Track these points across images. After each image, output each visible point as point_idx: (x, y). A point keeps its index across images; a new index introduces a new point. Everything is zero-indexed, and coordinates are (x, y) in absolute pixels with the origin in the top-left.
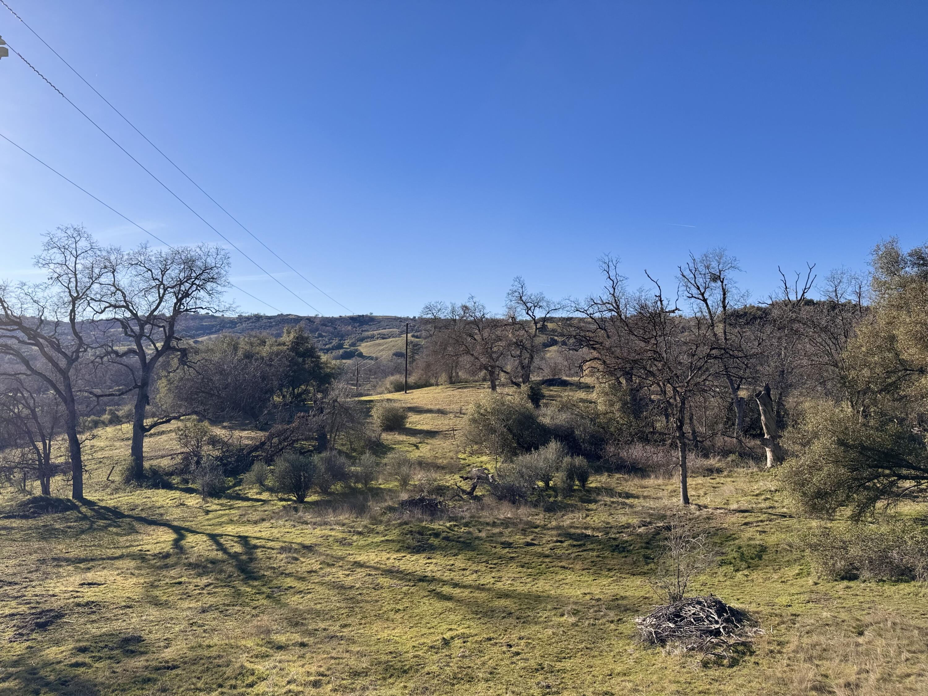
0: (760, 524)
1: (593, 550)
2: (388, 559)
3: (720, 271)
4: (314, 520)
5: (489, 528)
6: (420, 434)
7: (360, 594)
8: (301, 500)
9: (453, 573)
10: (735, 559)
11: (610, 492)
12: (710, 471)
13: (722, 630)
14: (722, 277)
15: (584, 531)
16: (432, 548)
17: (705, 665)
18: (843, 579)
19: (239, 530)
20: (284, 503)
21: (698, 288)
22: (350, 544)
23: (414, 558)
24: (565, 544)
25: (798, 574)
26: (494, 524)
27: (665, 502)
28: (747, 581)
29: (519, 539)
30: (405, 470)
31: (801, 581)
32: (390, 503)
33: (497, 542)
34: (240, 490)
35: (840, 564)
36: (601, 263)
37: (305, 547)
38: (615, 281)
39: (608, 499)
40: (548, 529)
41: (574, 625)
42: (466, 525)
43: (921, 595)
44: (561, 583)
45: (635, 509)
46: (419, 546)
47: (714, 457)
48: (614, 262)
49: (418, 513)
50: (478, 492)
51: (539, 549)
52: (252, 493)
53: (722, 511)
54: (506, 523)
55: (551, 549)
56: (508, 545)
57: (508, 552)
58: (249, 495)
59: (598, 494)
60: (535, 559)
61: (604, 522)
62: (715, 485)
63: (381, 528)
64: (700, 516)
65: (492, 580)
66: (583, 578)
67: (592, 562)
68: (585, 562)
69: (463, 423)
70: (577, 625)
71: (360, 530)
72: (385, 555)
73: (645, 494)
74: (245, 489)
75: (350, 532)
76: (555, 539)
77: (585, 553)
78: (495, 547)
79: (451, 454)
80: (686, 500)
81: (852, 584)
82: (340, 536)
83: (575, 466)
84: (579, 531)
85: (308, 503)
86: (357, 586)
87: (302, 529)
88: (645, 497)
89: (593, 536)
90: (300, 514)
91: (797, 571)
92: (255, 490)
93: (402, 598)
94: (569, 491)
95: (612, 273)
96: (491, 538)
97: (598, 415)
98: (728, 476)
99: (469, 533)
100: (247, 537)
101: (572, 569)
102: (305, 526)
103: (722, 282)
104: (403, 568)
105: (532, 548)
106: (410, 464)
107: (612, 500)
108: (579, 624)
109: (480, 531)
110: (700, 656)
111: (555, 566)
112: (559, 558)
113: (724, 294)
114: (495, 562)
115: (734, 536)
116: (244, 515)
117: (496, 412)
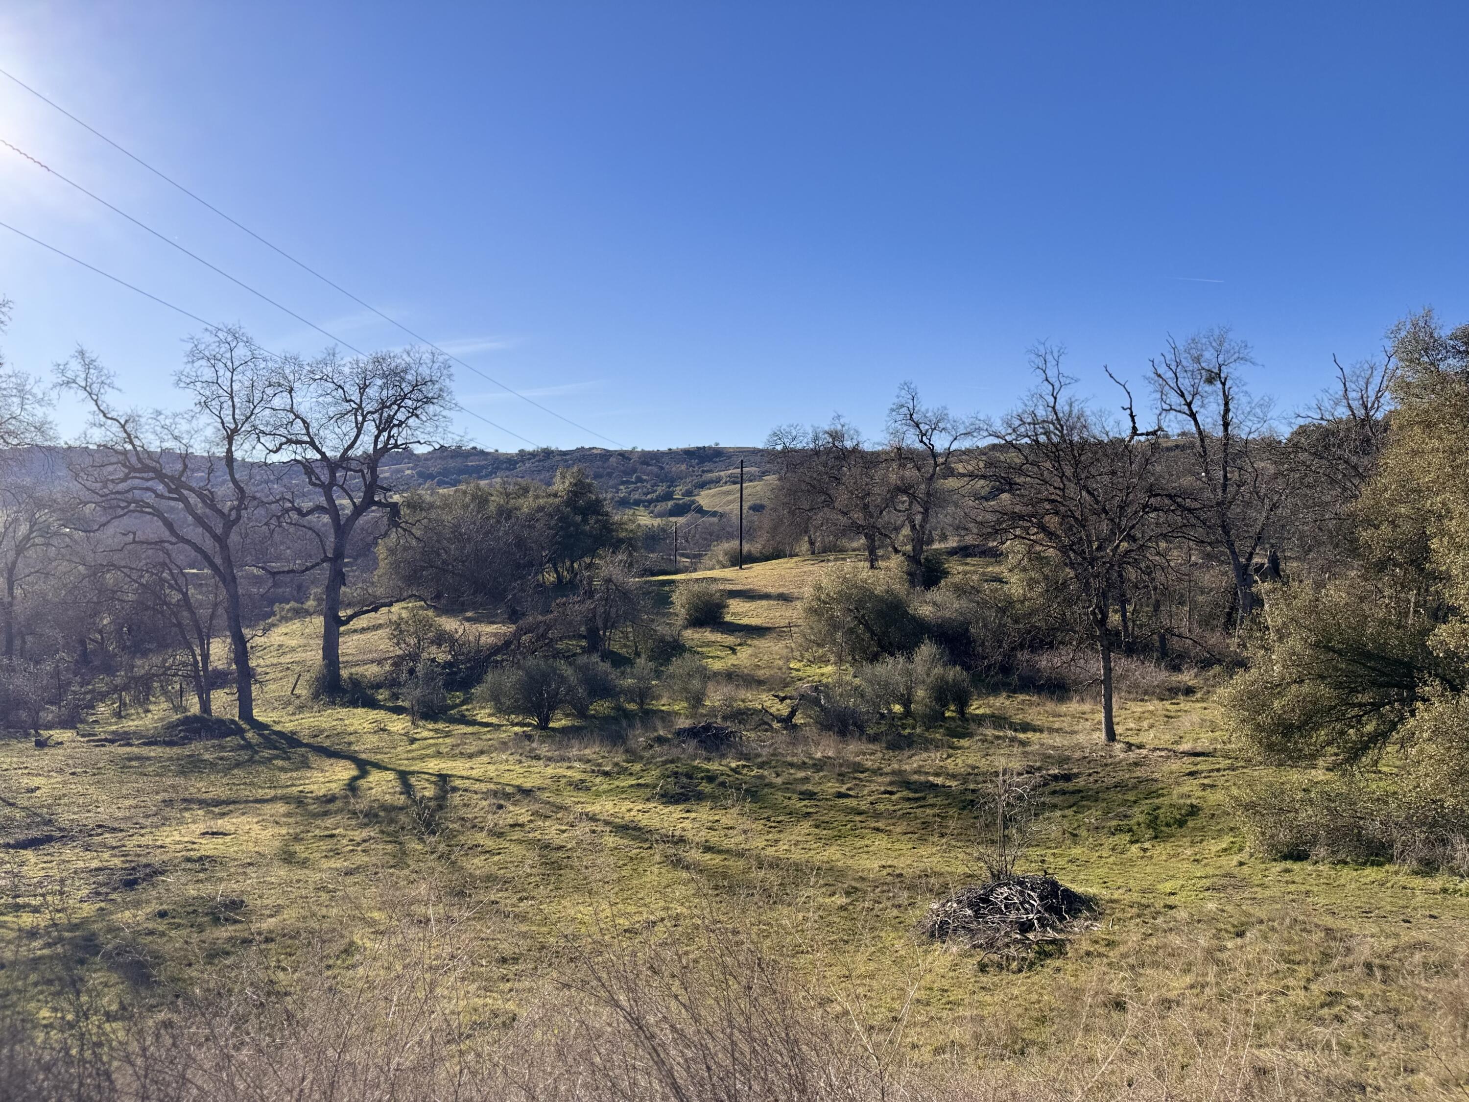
0: (1215, 774)
1: (933, 806)
2: (630, 810)
3: (1220, 367)
4: (549, 754)
5: (792, 771)
6: (740, 631)
7: (568, 857)
8: (543, 725)
9: (713, 833)
10: (1139, 824)
11: (999, 721)
12: (1172, 692)
13: (1036, 922)
14: (1222, 375)
15: (931, 778)
16: (700, 797)
17: (983, 968)
18: (1285, 858)
19: (443, 765)
20: (517, 729)
21: (1182, 395)
22: (588, 789)
23: (668, 810)
24: (894, 797)
25: (1225, 850)
26: (803, 766)
27: (1081, 738)
28: (1142, 858)
29: (832, 786)
30: (696, 684)
31: (1223, 861)
32: (661, 733)
33: (794, 792)
34: (467, 710)
35: (1284, 836)
36: (1033, 357)
37: (521, 790)
38: (1057, 385)
39: (990, 732)
40: (881, 775)
41: (843, 908)
42: (761, 766)
43: (1389, 885)
44: (859, 851)
45: (1028, 749)
46: (681, 794)
47: (1188, 669)
48: (1056, 355)
49: (691, 746)
50: (799, 719)
51: (851, 803)
52: (483, 715)
53: (1163, 753)
54: (819, 766)
55: (872, 803)
56: (810, 795)
57: (805, 806)
58: (478, 718)
59: (980, 725)
60: (842, 817)
61: (968, 766)
62: (1173, 714)
63: (637, 767)
64: (1125, 760)
65: (762, 844)
66: (897, 846)
67: (923, 823)
68: (913, 824)
70: (846, 909)
71: (607, 769)
72: (628, 805)
73: (1056, 726)
74: (474, 708)
75: (593, 771)
76: (882, 789)
77: (918, 811)
78: (789, 798)
79: (781, 663)
80: (1111, 736)
81: (1296, 866)
82: (578, 776)
83: (947, 683)
84: (922, 778)
85: (553, 729)
86: (569, 846)
87: (529, 767)
88: (1051, 730)
89: (944, 786)
90: (534, 745)
91: (1224, 846)
92: (487, 711)
93: (625, 865)
94: (934, 719)
95: (1052, 373)
96: (787, 786)
97: (1011, 603)
98: (1203, 700)
99: (762, 777)
100: (450, 776)
101: (889, 833)
102: (534, 763)
103: (1224, 384)
104: (642, 824)
105: (845, 800)
106: (708, 676)
107: (997, 733)
108: (851, 907)
109: (778, 775)
110: (980, 955)
111: (865, 828)
112: (877, 816)
113: (1226, 404)
114: (780, 818)
115: (1160, 792)
116: (458, 745)
117: (843, 597)
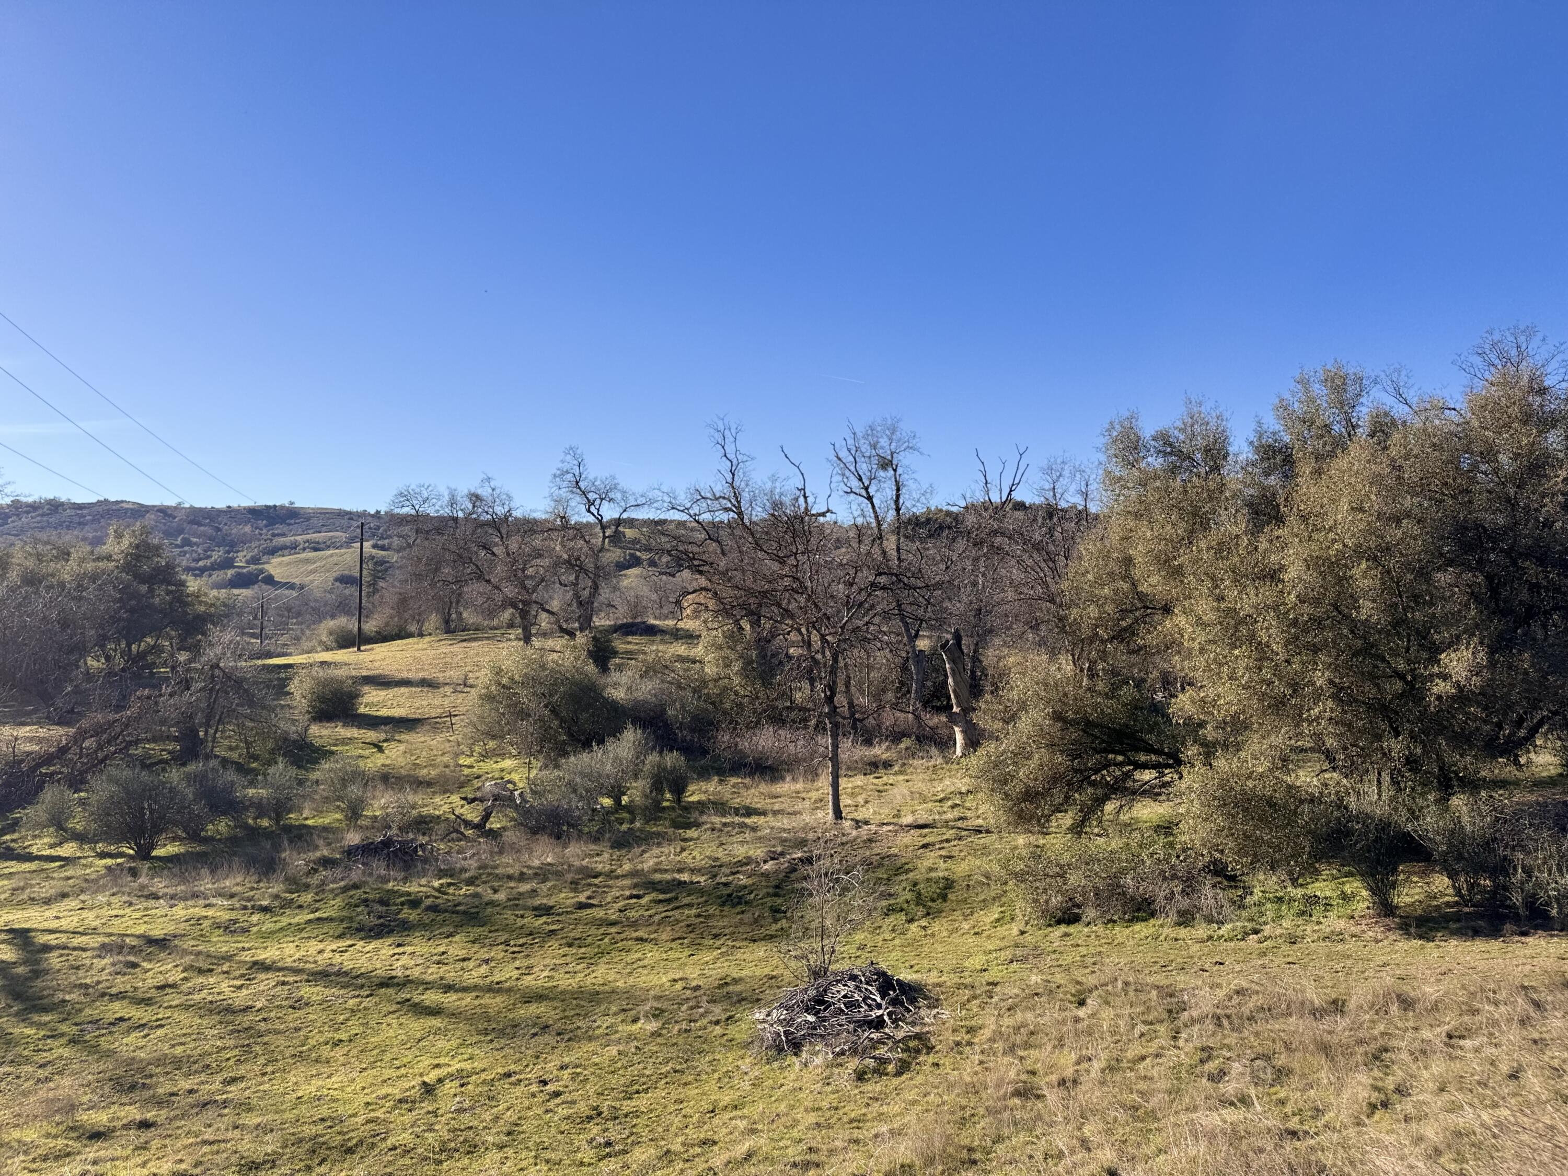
0: (945, 845)
1: (690, 905)
2: (321, 952)
3: (892, 454)
4: (170, 891)
5: (512, 884)
6: (385, 724)
7: (264, 1020)
8: (144, 854)
9: (445, 968)
10: (907, 902)
11: (721, 807)
12: (874, 766)
13: (886, 1018)
14: (895, 462)
15: (677, 876)
16: (406, 927)
17: (860, 1076)
18: (1059, 922)
19: (11, 917)
20: (109, 862)
21: (861, 479)
22: (245, 931)
23: (370, 947)
24: (644, 901)
25: (998, 920)
26: (522, 878)
27: (807, 818)
28: (925, 936)
29: (565, 898)
30: (354, 790)
31: (1002, 931)
32: (326, 852)
33: (526, 908)
34: (13, 841)
35: (1056, 901)
36: (712, 431)
37: (151, 941)
38: (735, 462)
39: (717, 820)
40: (617, 877)
41: (656, 1034)
42: (471, 882)
43: (1162, 938)
44: (633, 968)
45: (759, 834)
46: (381, 925)
47: (880, 743)
48: (734, 432)
49: (379, 867)
50: (494, 824)
51: (599, 913)
52: (40, 845)
53: (890, 828)
54: (543, 874)
55: (620, 911)
56: (546, 910)
57: (545, 923)
58: (34, 850)
59: (702, 813)
60: (593, 931)
61: (709, 858)
62: (881, 788)
63: (307, 898)
64: (858, 837)
65: (516, 974)
66: (672, 955)
67: (688, 926)
68: (677, 928)
69: (469, 702)
70: (660, 1035)
71: (265, 903)
72: (313, 946)
73: (776, 807)
74: (24, 838)
75: (245, 908)
76: (627, 893)
77: (676, 913)
78: (522, 916)
79: (446, 759)
80: (838, 814)
81: (1071, 929)
82: (225, 916)
83: (665, 769)
84: (668, 877)
85: (159, 858)
86: (259, 1005)
87: (146, 909)
88: (775, 813)
89: (692, 883)
90: (143, 880)
91: (996, 916)
92: (46, 840)
93: (348, 1020)
94: (654, 811)
95: (730, 449)
96: (515, 902)
97: (704, 683)
98: (901, 773)
99: (476, 895)
100: (28, 930)
101: (655, 942)
102: (152, 903)
103: (895, 470)
104: (348, 966)
105: (589, 911)
106: (366, 779)
107: (724, 820)
108: (664, 1032)
109: (495, 891)
110: (853, 1064)
111: (626, 939)
112: (634, 925)
113: (898, 490)
114: (521, 941)
115: (906, 867)
116: (23, 889)
117: (530, 681)
